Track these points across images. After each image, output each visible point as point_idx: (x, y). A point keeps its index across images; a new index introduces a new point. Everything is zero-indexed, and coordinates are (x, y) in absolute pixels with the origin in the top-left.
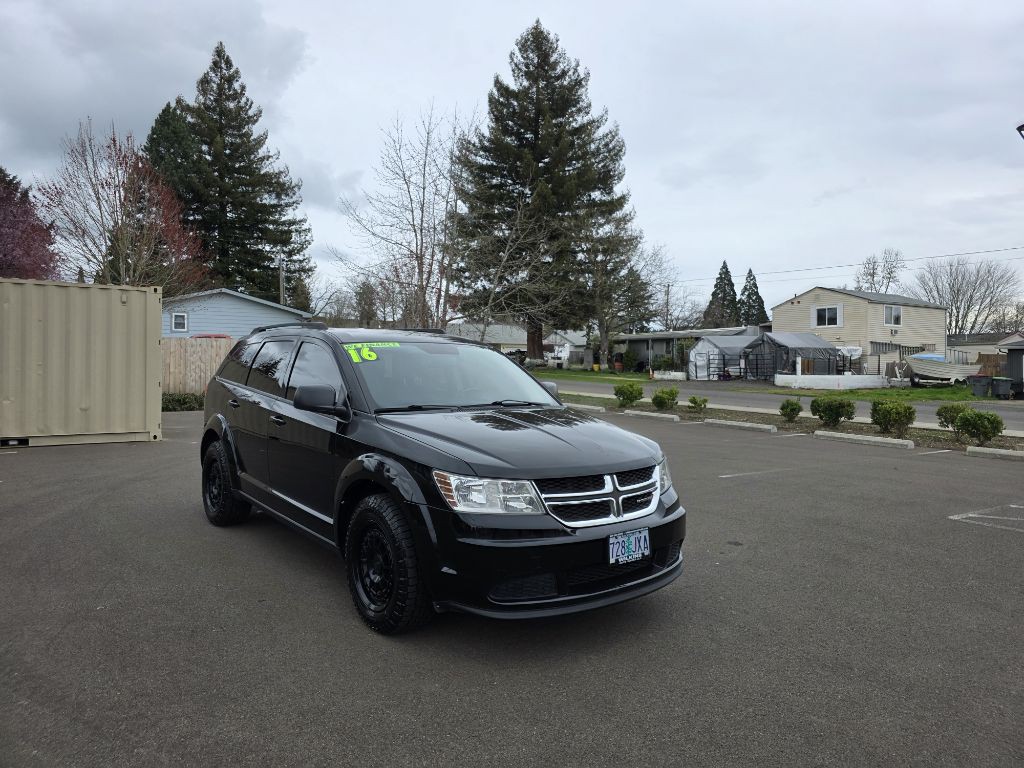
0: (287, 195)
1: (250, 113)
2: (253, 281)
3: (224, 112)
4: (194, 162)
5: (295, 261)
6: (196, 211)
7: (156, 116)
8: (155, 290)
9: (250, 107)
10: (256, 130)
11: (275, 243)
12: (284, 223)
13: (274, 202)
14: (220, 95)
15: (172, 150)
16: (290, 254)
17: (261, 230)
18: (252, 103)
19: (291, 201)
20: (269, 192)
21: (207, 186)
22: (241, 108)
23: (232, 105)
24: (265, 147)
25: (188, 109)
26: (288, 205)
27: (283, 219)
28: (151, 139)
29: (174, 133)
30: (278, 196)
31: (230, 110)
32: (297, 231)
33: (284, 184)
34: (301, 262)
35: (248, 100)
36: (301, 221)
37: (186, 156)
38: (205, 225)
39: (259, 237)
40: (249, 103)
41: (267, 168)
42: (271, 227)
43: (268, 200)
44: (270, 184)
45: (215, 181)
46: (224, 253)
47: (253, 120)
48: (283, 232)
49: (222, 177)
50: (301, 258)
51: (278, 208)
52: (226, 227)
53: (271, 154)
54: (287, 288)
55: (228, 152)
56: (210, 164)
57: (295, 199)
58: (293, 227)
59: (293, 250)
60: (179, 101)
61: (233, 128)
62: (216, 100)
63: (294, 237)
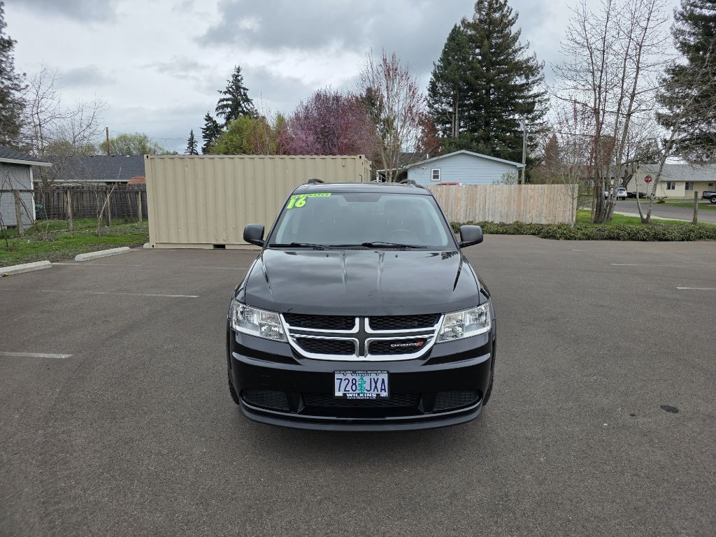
0: (533, 75)
1: (510, 18)
2: (504, 142)
3: (492, 22)
4: (469, 63)
5: (537, 125)
6: (471, 97)
7: (448, 36)
8: (360, 157)
9: (510, 12)
10: (513, 30)
11: (522, 113)
12: (530, 97)
13: (524, 81)
14: (490, 9)
15: (456, 57)
16: (533, 119)
17: (512, 104)
18: (511, 10)
19: (536, 78)
20: (520, 75)
21: (477, 78)
22: (504, 15)
23: (497, 15)
24: (518, 41)
25: (468, 25)
26: (533, 82)
27: (531, 93)
28: (445, 52)
29: (457, 44)
30: (527, 78)
31: (496, 20)
32: (539, 101)
33: (532, 67)
34: (541, 124)
35: (509, 8)
36: (543, 93)
37: (464, 60)
38: (476, 107)
39: (512, 110)
40: (509, 10)
41: (520, 57)
42: (520, 101)
43: (519, 81)
44: (521, 69)
45: (482, 73)
46: (487, 124)
47: (511, 23)
48: (528, 104)
49: (488, 70)
50: (541, 122)
51: (526, 86)
52: (489, 106)
53: (522, 46)
54: (528, 146)
55: (493, 50)
56: (480, 62)
57: (539, 77)
58: (537, 99)
59: (536, 116)
60: (463, 22)
61: (498, 32)
62: (487, 14)
63: (537, 107)
